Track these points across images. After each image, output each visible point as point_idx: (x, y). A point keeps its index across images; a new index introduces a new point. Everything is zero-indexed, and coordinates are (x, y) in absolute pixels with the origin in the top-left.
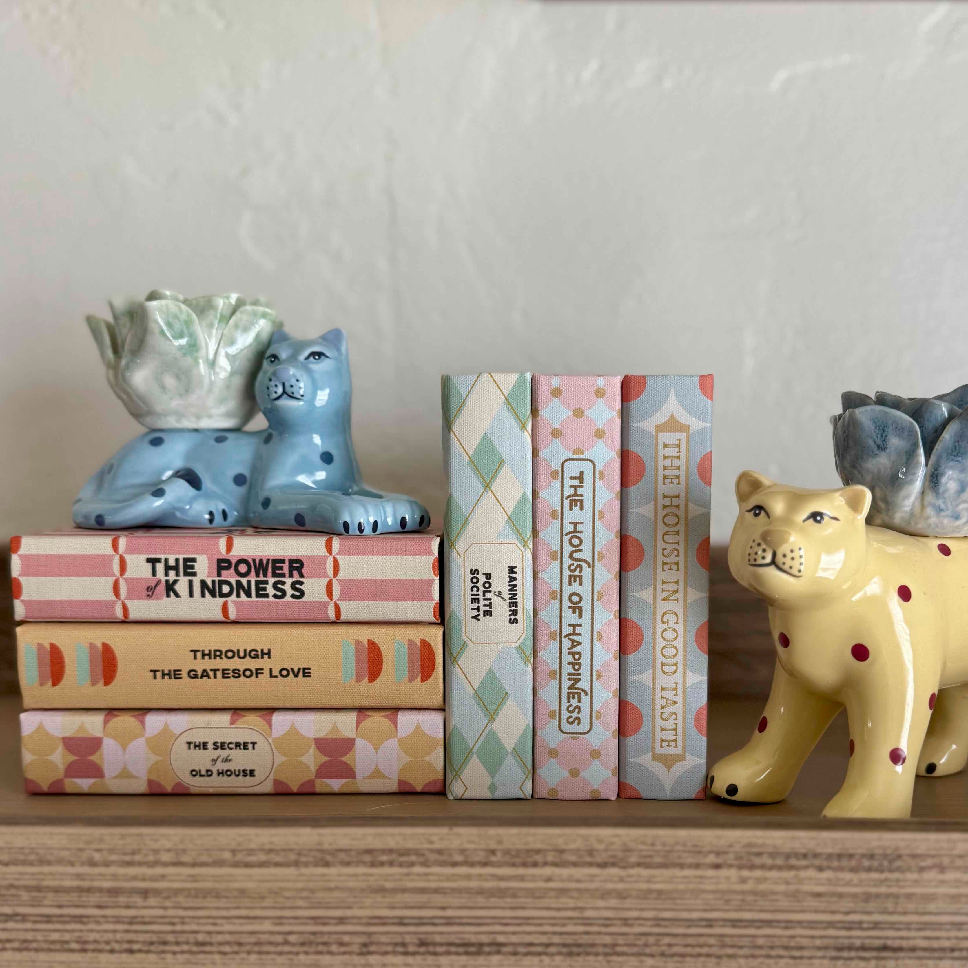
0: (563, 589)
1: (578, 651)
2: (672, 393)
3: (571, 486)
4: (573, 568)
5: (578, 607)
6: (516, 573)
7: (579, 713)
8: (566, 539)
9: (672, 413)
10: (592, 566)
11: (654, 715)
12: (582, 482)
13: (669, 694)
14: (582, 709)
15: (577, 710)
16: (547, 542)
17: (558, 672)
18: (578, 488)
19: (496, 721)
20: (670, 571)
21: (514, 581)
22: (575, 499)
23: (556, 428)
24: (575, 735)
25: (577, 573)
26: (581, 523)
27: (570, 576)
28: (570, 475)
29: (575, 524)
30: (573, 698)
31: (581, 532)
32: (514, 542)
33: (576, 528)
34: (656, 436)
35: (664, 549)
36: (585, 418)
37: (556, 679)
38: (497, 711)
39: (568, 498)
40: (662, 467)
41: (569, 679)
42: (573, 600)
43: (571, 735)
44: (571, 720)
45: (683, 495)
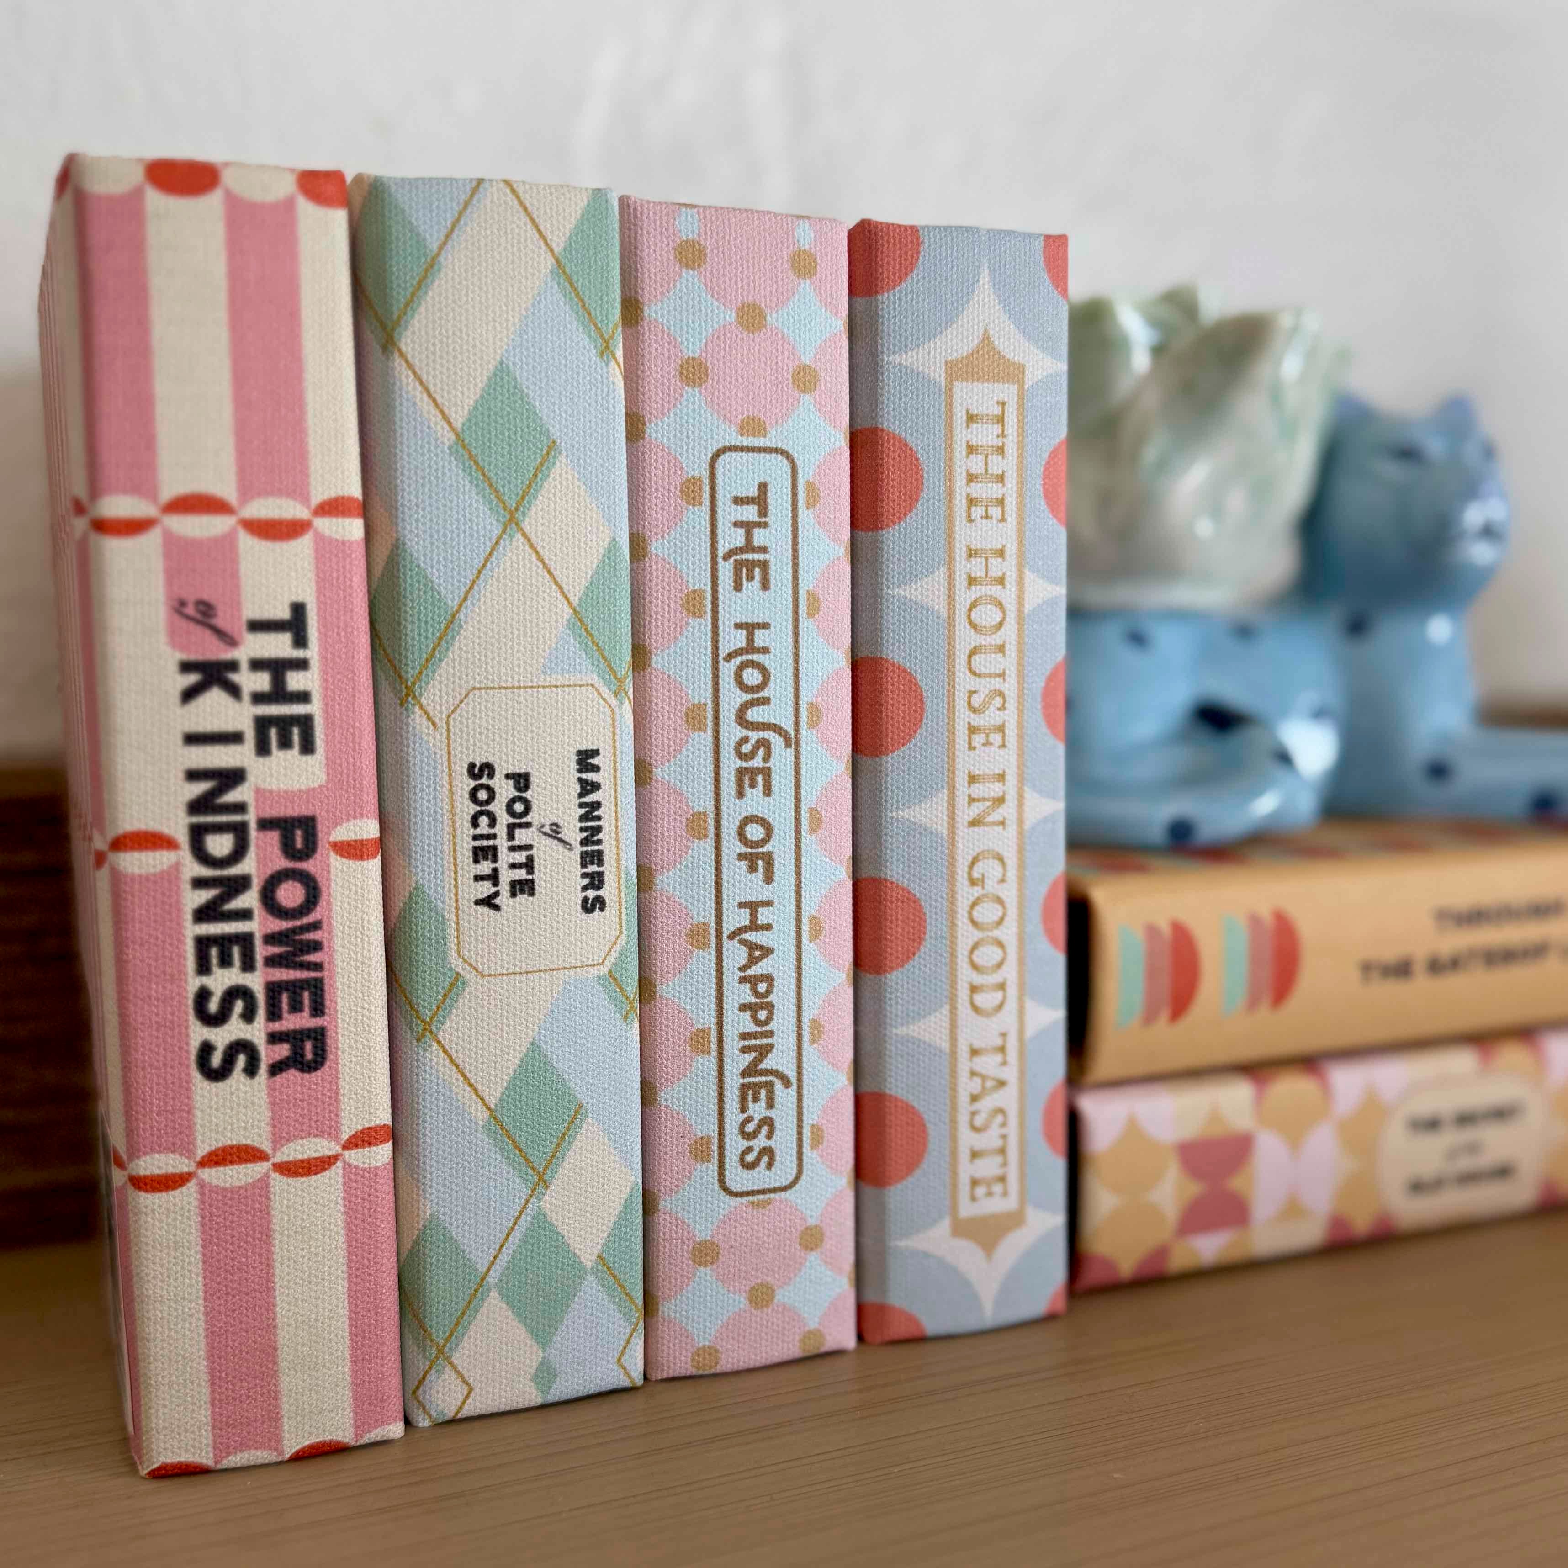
0: (724, 808)
1: (765, 972)
2: (985, 278)
3: (736, 524)
4: (746, 748)
5: (763, 853)
6: (596, 769)
7: (769, 1137)
8: (727, 670)
9: (986, 331)
10: (792, 741)
11: (954, 1122)
12: (763, 511)
13: (988, 1064)
14: (777, 1125)
15: (765, 1130)
16: (675, 680)
17: (714, 1033)
18: (756, 531)
19: (552, 1187)
20: (987, 749)
21: (592, 791)
22: (748, 561)
23: (693, 359)
24: (761, 1197)
25: (757, 762)
26: (765, 626)
27: (741, 773)
28: (734, 494)
29: (750, 628)
30: (756, 1099)
31: (765, 650)
32: (590, 682)
33: (753, 640)
34: (950, 389)
35: (972, 693)
36: (769, 333)
37: (709, 1053)
38: (554, 1158)
39: (730, 557)
40: (964, 474)
41: (744, 1050)
42: (749, 837)
43: (751, 1198)
44: (750, 1158)
45: (1011, 550)
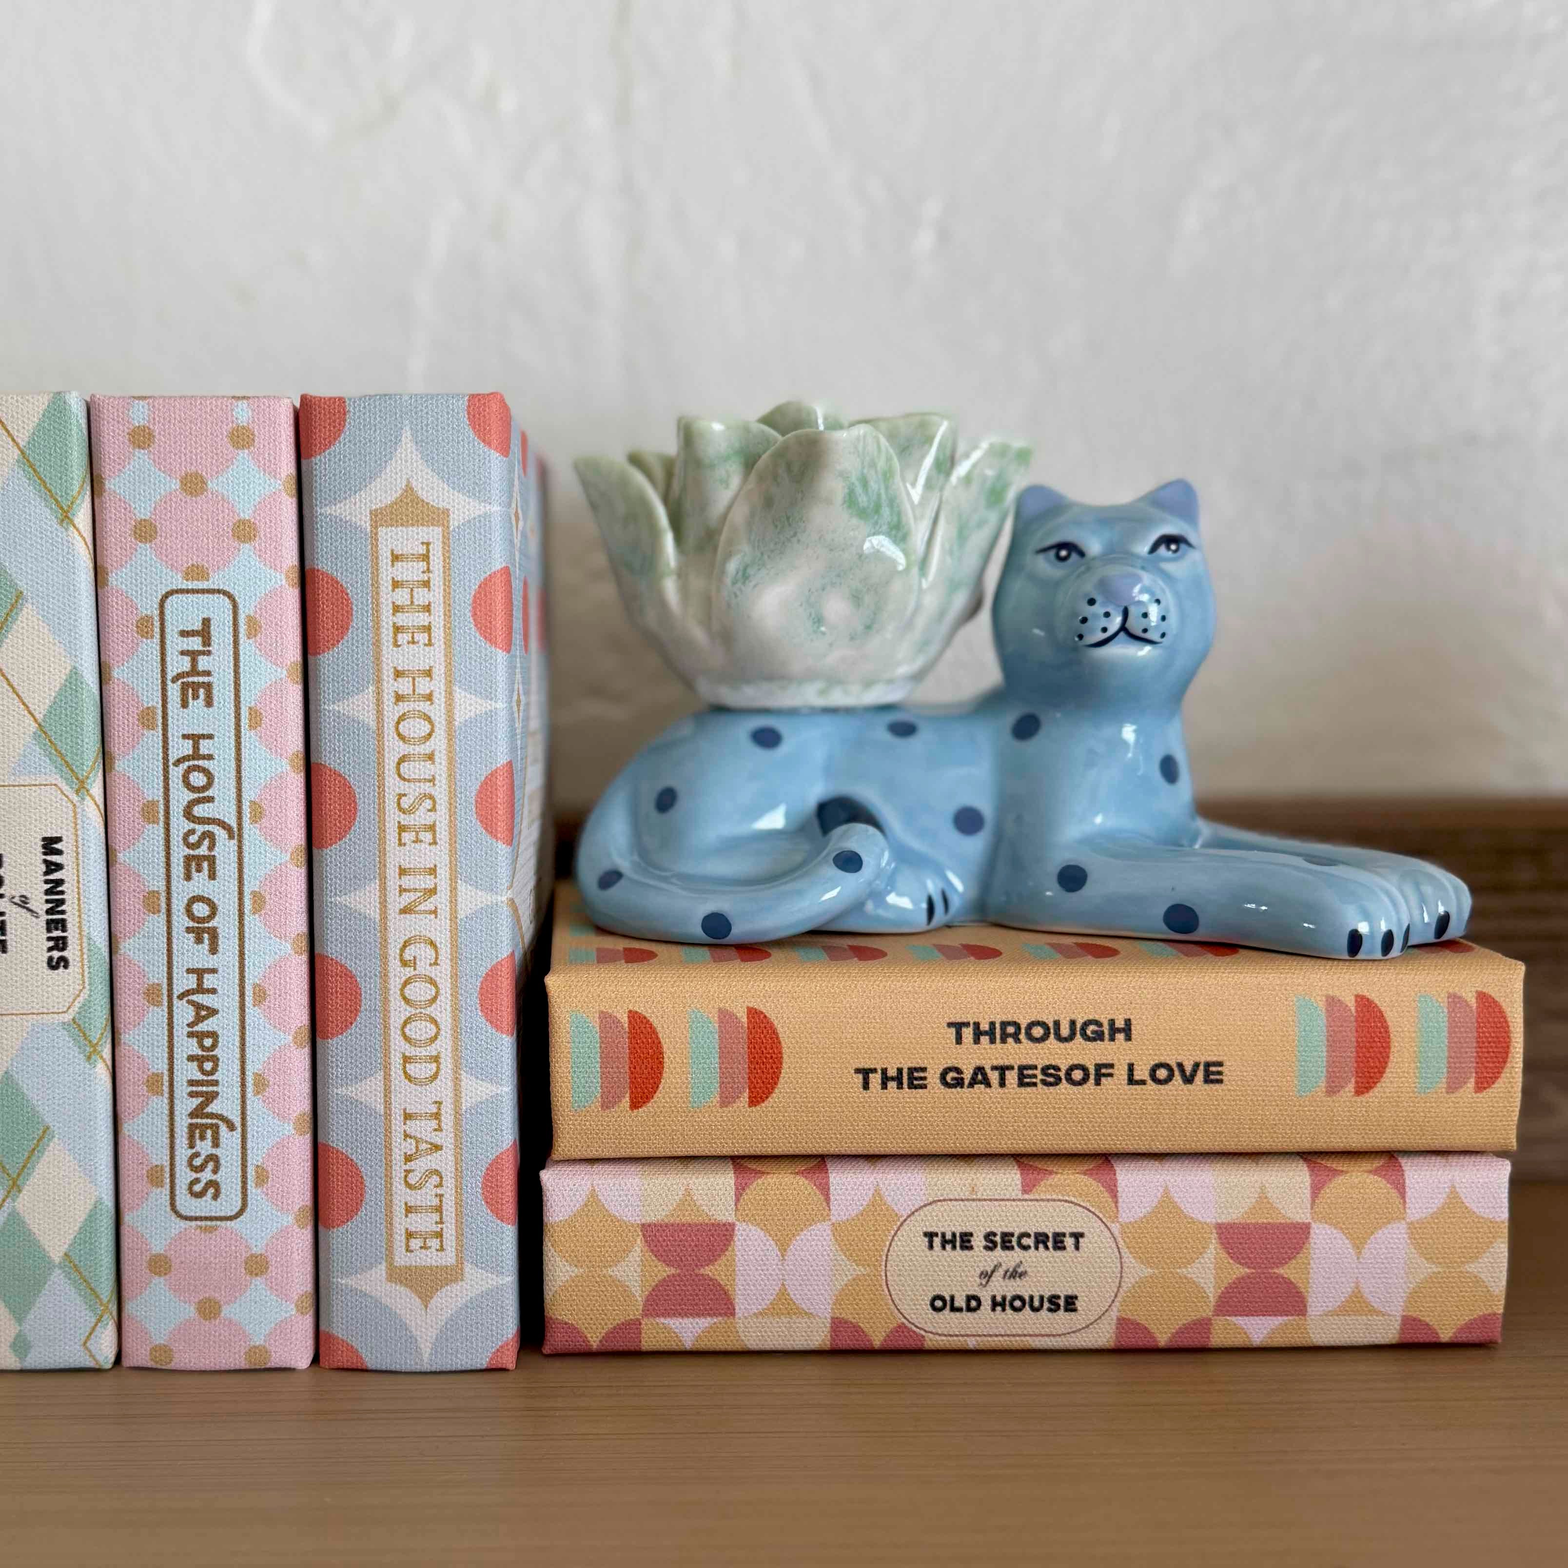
0: (173, 888)
1: (210, 1029)
2: (406, 435)
3: (183, 653)
4: (193, 839)
5: (209, 928)
6: (59, 852)
7: (215, 1171)
8: (176, 773)
9: (408, 481)
10: (236, 833)
11: (389, 1177)
12: (207, 642)
13: (423, 1128)
14: (222, 1162)
15: (211, 1166)
16: (133, 781)
17: (166, 1078)
18: (200, 658)
19: (24, 1192)
20: (417, 846)
21: (56, 871)
22: (193, 683)
23: (145, 520)
24: (209, 1223)
25: (203, 850)
26: (210, 737)
27: (188, 859)
28: (181, 628)
29: (196, 739)
30: (203, 1138)
31: (210, 757)
32: (54, 782)
33: (198, 749)
34: (375, 537)
35: (401, 796)
36: (210, 496)
37: (162, 1095)
38: (25, 1168)
39: (178, 680)
40: (391, 605)
41: (192, 1095)
42: (196, 913)
43: (199, 1223)
44: (198, 1188)
45: (439, 671)
